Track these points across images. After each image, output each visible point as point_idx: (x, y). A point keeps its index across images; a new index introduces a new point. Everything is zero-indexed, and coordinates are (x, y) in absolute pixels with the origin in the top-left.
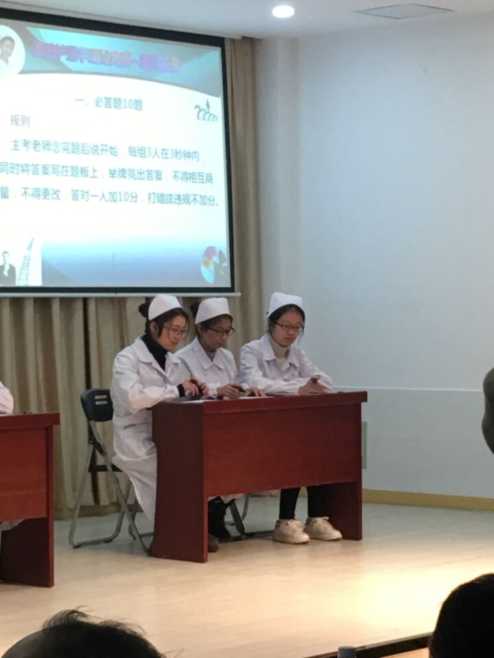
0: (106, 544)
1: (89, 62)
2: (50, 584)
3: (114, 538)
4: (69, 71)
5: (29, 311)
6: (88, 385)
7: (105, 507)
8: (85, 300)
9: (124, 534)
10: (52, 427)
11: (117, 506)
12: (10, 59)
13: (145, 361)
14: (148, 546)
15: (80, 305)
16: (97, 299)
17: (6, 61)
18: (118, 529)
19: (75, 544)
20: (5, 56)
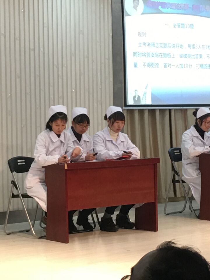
0: (180, 214)
1: (171, 8)
2: (156, 230)
3: (183, 211)
4: (162, 13)
5: (146, 115)
6: (172, 146)
7: (179, 198)
8: (170, 110)
9: (187, 209)
10: (156, 164)
11: (184, 198)
12: (137, 8)
13: (196, 136)
14: (198, 215)
15: (168, 112)
16: (175, 109)
17: (136, 9)
18: (185, 208)
19: (166, 214)
20: (135, 7)
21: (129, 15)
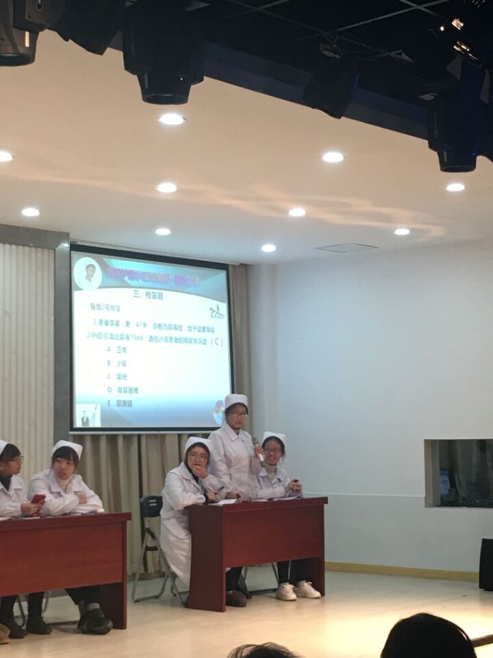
0: (156, 600)
1: (143, 280)
2: (124, 627)
3: (161, 595)
4: (130, 286)
6: (141, 495)
8: (139, 436)
9: (167, 593)
10: (126, 521)
12: (92, 279)
13: (187, 478)
14: (184, 601)
15: (136, 439)
16: (147, 435)
17: (90, 280)
18: (163, 589)
19: (136, 599)
20: (89, 277)
21: (79, 289)
